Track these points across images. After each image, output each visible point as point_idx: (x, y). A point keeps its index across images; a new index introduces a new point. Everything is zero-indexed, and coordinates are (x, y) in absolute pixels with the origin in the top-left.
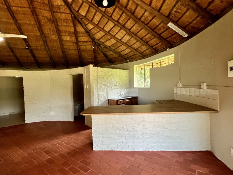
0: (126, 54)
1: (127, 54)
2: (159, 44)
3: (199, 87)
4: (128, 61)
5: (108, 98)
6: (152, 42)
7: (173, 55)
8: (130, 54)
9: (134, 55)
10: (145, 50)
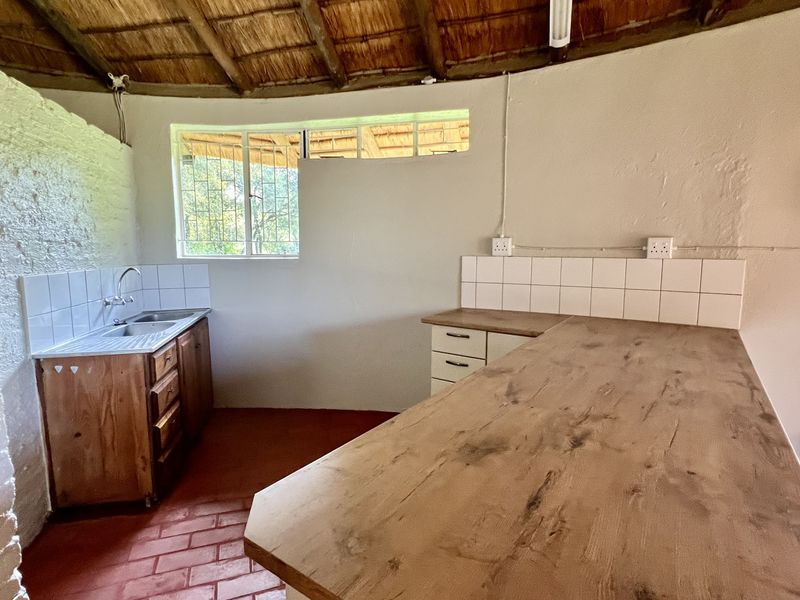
0: (98, 31)
1: (114, 30)
2: (374, 42)
3: (640, 249)
4: (117, 82)
5: (35, 352)
6: (349, 11)
7: (464, 113)
8: (144, 38)
9: (169, 56)
10: (269, 45)
